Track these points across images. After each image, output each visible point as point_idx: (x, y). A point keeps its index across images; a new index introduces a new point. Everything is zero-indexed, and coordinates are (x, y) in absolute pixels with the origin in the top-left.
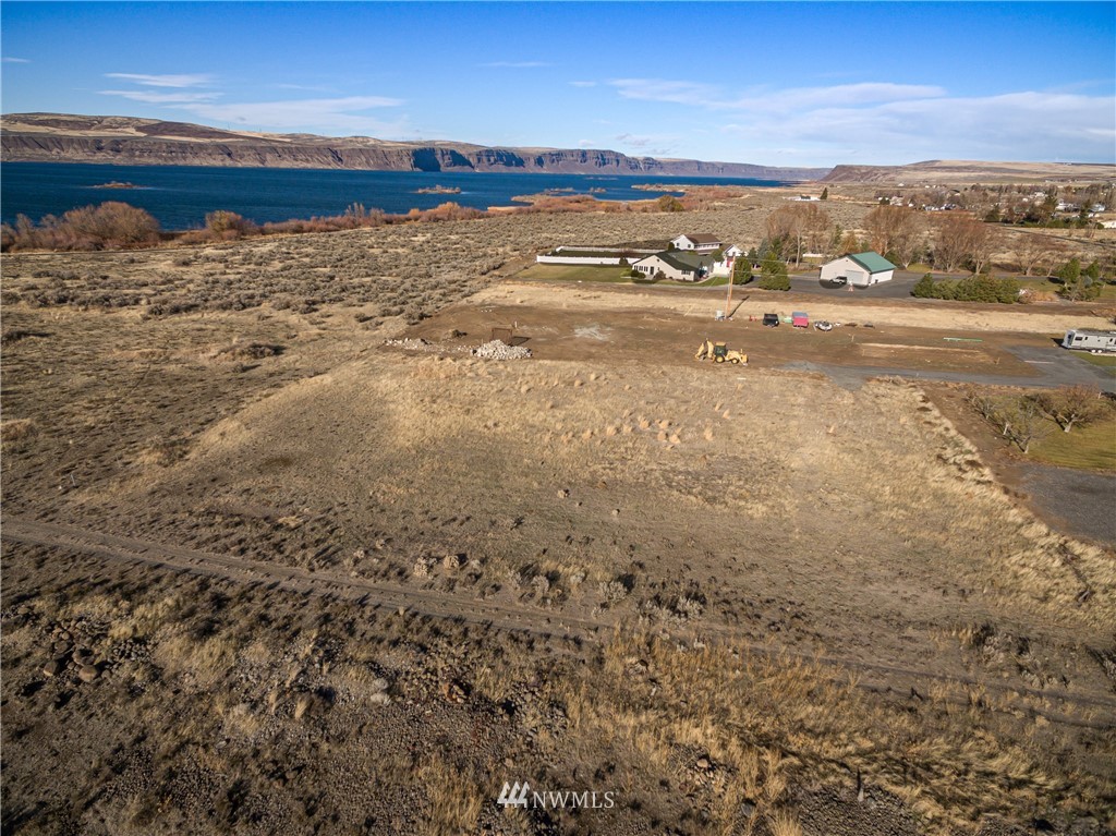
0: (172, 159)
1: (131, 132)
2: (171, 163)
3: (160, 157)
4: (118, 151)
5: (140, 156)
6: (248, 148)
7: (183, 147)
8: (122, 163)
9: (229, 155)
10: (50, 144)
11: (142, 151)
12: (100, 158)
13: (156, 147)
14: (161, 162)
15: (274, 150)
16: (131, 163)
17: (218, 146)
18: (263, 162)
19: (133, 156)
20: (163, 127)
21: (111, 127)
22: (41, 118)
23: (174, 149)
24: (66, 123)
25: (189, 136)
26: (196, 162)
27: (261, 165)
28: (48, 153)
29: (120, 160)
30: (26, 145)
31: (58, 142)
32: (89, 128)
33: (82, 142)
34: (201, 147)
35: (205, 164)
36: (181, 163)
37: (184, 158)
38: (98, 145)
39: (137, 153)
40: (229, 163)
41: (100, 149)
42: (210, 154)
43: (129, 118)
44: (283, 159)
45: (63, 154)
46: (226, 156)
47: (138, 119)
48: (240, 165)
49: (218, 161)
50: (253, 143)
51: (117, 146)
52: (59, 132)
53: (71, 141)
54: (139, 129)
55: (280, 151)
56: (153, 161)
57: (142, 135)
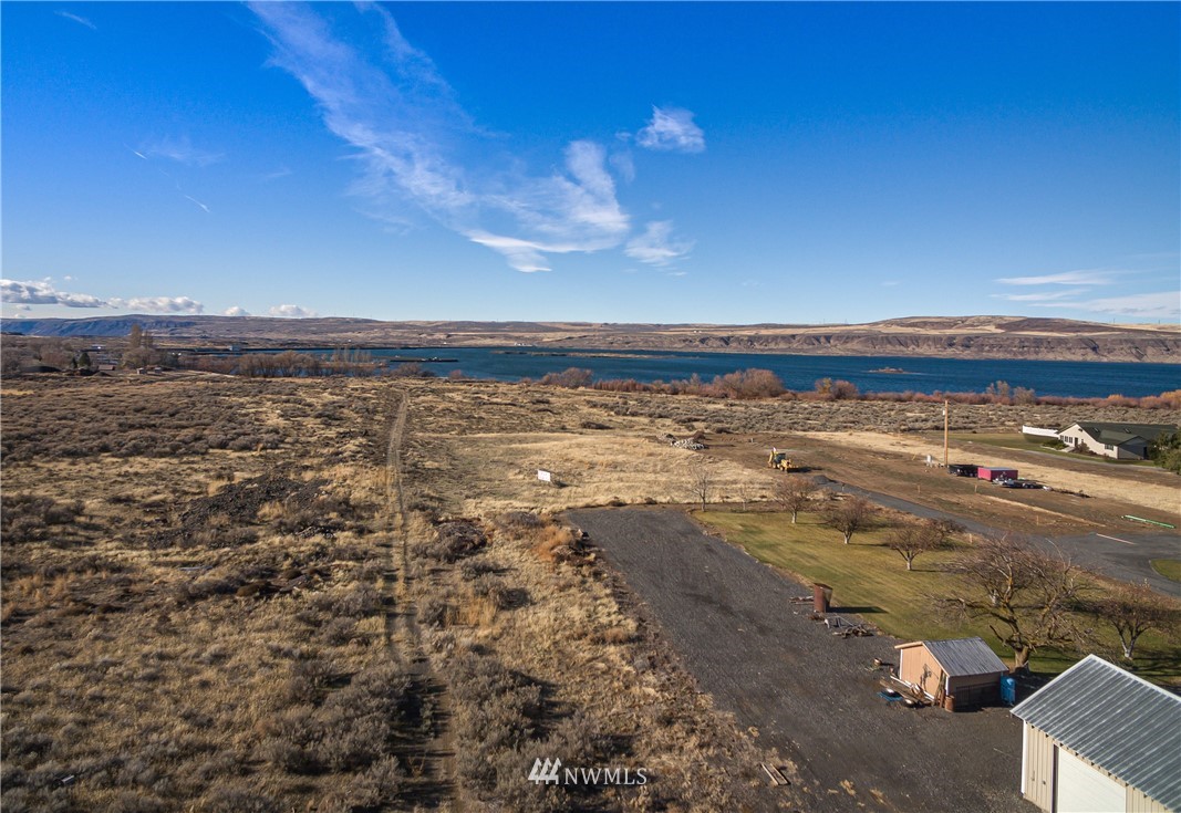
0: (1022, 354)
1: (992, 329)
2: (1020, 357)
3: (1009, 352)
4: (968, 347)
5: (989, 351)
6: (1121, 342)
7: (1038, 342)
8: (969, 357)
9: (1094, 349)
10: (909, 342)
11: (992, 346)
12: (949, 353)
13: (1008, 343)
14: (1009, 356)
15: (1163, 342)
16: (977, 358)
17: (1082, 340)
18: (1140, 356)
19: (982, 351)
20: (1026, 323)
21: (972, 326)
22: (913, 321)
23: (1026, 344)
24: (932, 324)
25: (1052, 331)
26: (1051, 357)
27: (1136, 360)
28: (905, 349)
29: (967, 355)
30: (890, 343)
31: (916, 340)
32: (951, 327)
33: (936, 340)
34: (1060, 341)
35: (1060, 358)
36: (1032, 357)
37: (1037, 353)
38: (950, 341)
39: (987, 348)
40: (1091, 357)
41: (951, 345)
42: (1069, 349)
43: (993, 317)
44: (1174, 353)
45: (917, 350)
46: (1089, 350)
47: (1001, 318)
48: (1105, 360)
49: (1077, 356)
50: (1132, 335)
51: (968, 342)
52: (922, 331)
53: (927, 338)
54: (999, 326)
55: (1169, 344)
56: (1000, 356)
57: (1000, 331)
